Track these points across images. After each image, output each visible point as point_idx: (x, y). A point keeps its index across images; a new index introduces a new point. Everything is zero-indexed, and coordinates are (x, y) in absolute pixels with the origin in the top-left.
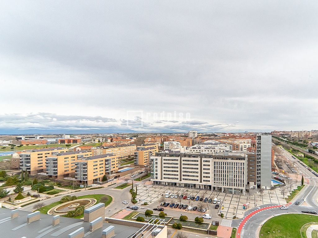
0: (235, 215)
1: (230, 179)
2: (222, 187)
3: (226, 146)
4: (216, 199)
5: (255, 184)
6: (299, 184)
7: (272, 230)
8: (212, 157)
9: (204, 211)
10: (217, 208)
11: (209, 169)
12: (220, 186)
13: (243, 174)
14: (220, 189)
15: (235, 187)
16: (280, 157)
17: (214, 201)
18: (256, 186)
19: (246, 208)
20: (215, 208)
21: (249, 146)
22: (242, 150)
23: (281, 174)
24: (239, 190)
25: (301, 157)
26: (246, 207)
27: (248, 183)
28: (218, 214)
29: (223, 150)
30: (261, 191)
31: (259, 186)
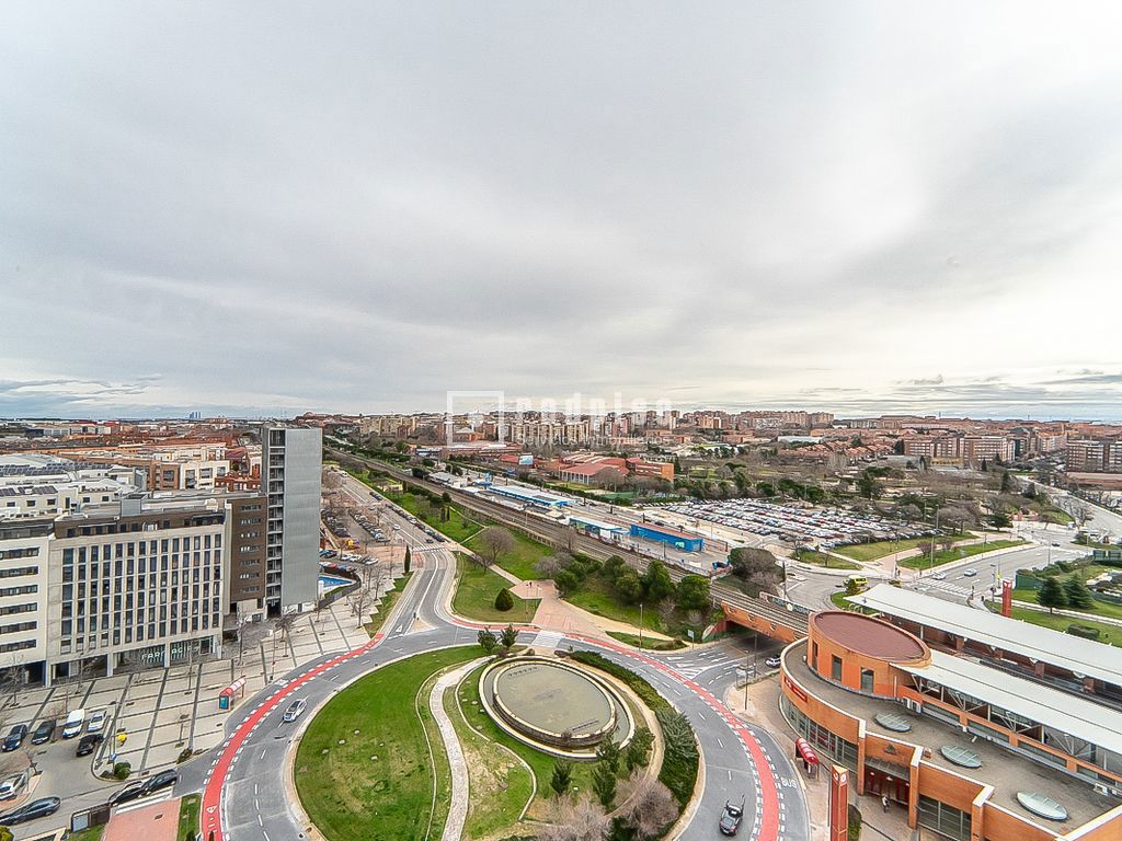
0: (186, 746)
1: (152, 610)
2: (111, 651)
3: (114, 478)
4: (76, 715)
5: (260, 605)
6: (399, 573)
7: (336, 737)
8: (53, 530)
9: (12, 789)
10: (90, 752)
11: (32, 589)
12: (98, 653)
13: (217, 576)
14: (98, 667)
15: (180, 637)
16: (337, 499)
17: (68, 726)
18: (265, 611)
19: (232, 703)
20: (79, 755)
21: (224, 468)
22: (192, 487)
23: (344, 553)
24: (194, 642)
25: (395, 491)
26: (230, 700)
27: (233, 608)
28: (99, 772)
29: (105, 494)
30: (285, 624)
31: (274, 610)
